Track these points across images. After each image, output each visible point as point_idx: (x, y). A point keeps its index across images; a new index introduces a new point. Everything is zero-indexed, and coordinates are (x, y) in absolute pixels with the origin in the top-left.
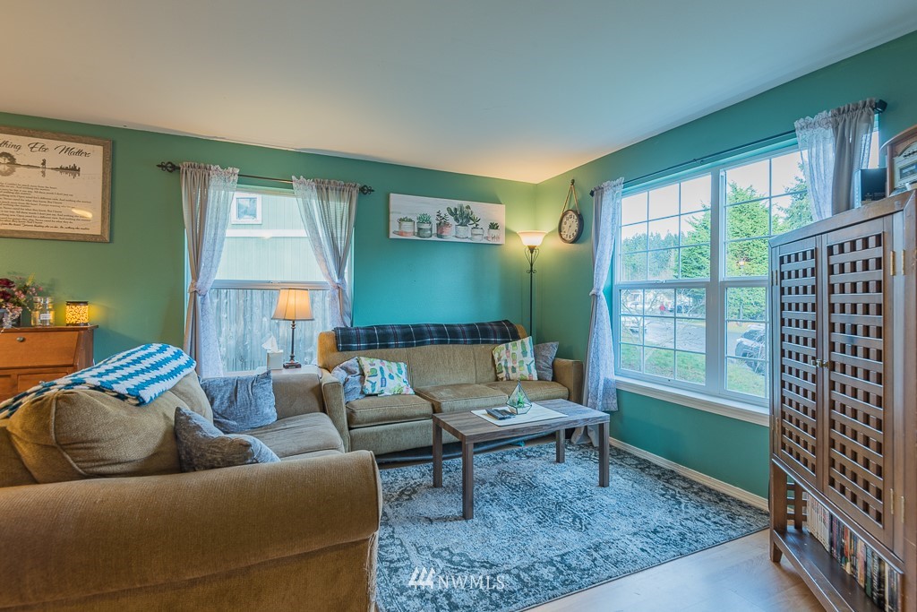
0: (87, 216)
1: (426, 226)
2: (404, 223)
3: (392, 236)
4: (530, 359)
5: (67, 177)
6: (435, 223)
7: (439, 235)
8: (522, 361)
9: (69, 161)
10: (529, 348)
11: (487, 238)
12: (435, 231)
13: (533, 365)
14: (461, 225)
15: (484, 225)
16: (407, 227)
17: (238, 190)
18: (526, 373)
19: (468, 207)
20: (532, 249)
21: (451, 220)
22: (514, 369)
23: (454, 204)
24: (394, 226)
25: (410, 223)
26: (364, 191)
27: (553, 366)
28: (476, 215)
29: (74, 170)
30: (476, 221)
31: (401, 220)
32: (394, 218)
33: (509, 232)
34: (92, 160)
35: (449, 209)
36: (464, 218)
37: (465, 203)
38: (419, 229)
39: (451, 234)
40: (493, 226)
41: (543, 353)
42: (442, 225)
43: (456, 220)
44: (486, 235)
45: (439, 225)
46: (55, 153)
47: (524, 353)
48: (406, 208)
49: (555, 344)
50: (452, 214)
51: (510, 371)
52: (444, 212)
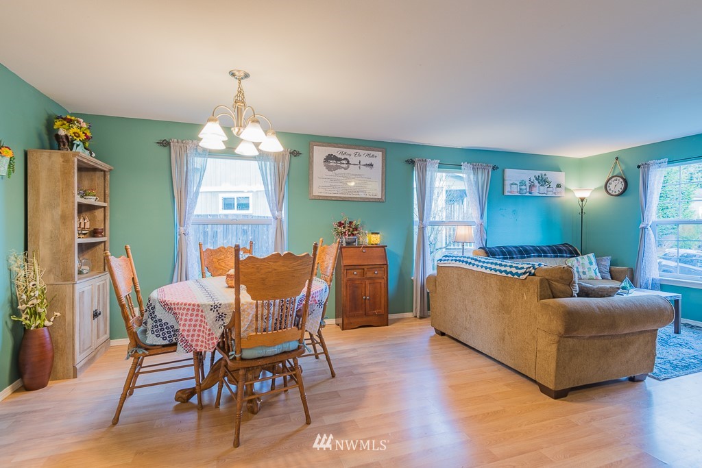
0: (374, 189)
1: (523, 187)
2: (513, 186)
3: (506, 193)
4: (595, 266)
5: (368, 168)
6: (528, 185)
7: (530, 193)
8: (590, 268)
9: (369, 161)
10: (593, 260)
11: (555, 193)
12: (528, 190)
13: (597, 271)
14: (541, 186)
15: (553, 185)
16: (515, 189)
17: (439, 171)
18: (593, 275)
19: (545, 175)
20: (582, 200)
21: (536, 183)
22: (584, 273)
23: (538, 173)
24: (507, 188)
25: (516, 186)
26: (494, 168)
27: (610, 272)
28: (549, 180)
29: (371, 165)
30: (549, 183)
31: (512, 184)
32: (507, 183)
33: (567, 189)
34: (377, 159)
35: (535, 176)
36: (543, 181)
37: (544, 172)
38: (520, 189)
39: (536, 192)
40: (559, 186)
41: (603, 263)
42: (532, 186)
43: (539, 183)
44: (554, 191)
45: (530, 186)
46: (362, 156)
47: (591, 263)
48: (514, 176)
49: (609, 258)
50: (537, 179)
51: (581, 274)
52: (533, 178)
